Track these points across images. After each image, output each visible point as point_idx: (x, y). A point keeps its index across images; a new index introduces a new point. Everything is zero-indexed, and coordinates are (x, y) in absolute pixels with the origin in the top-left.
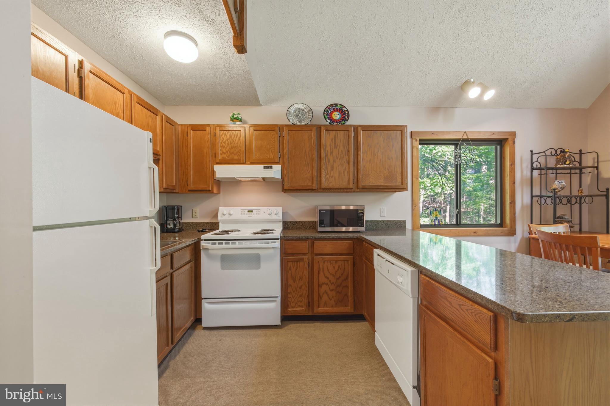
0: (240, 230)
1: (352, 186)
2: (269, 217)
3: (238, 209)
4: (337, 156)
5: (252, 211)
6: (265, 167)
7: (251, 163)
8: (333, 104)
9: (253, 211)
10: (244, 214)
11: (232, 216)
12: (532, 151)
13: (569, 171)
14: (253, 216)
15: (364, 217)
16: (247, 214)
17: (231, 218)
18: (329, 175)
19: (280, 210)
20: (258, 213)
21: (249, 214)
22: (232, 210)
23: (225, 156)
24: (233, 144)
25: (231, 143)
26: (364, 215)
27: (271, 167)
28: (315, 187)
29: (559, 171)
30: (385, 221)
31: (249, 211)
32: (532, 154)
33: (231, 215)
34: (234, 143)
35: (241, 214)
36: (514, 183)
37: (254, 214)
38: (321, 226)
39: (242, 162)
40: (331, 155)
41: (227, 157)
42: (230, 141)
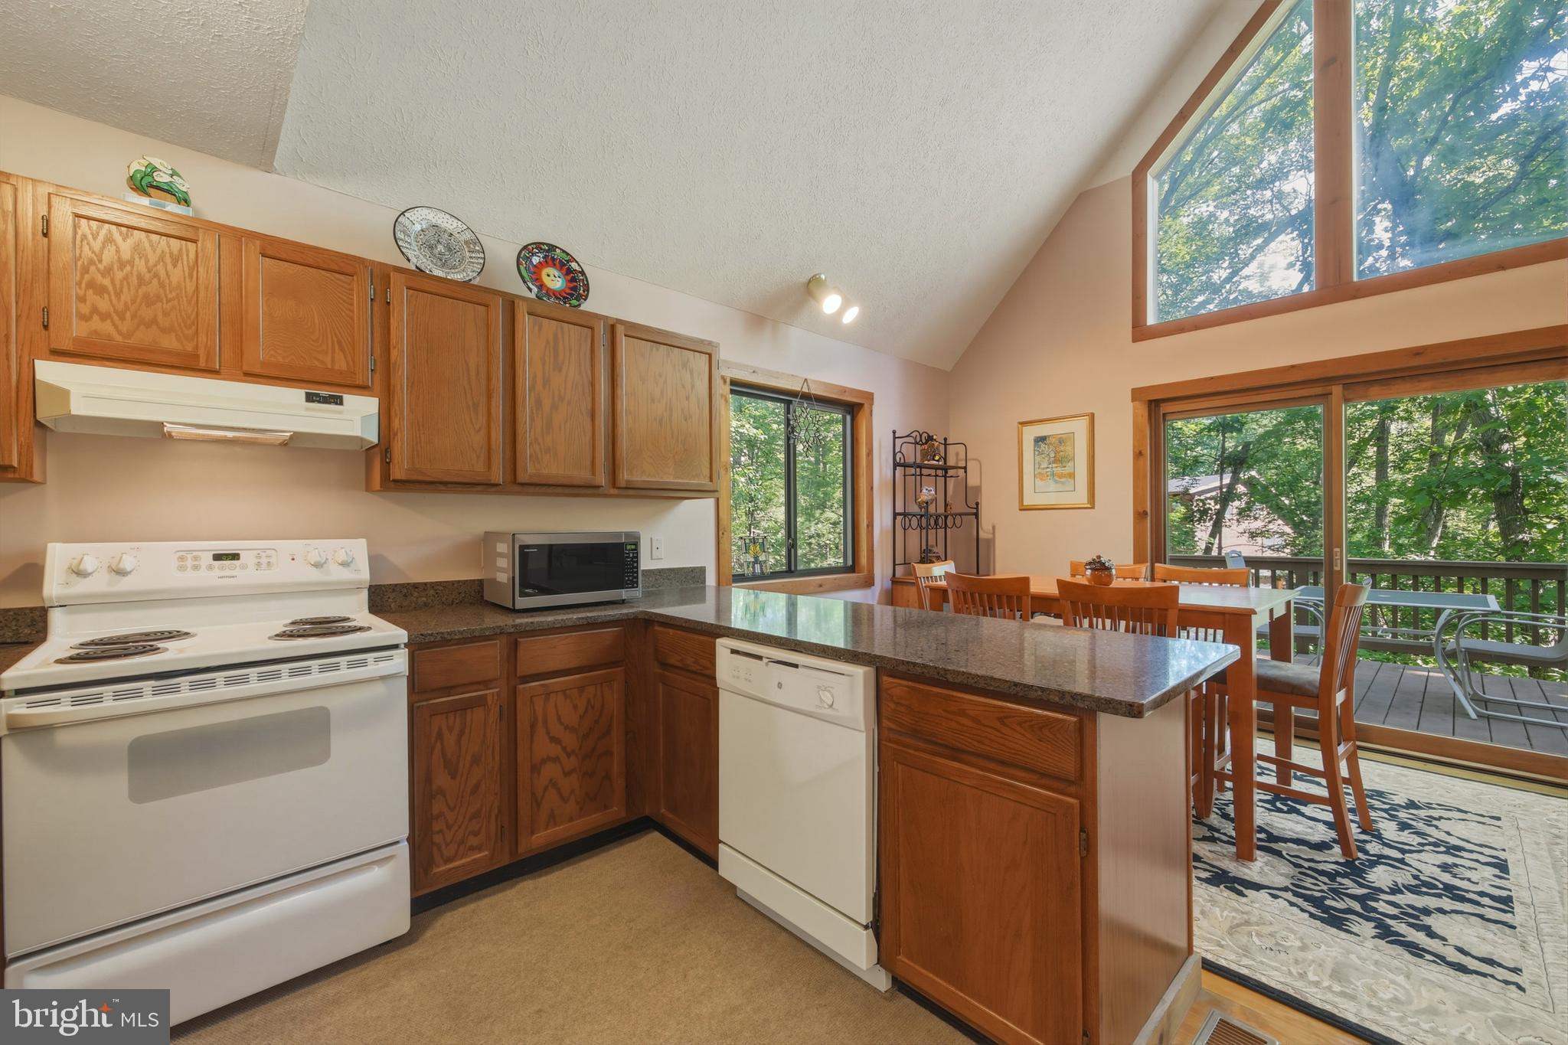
0: (187, 634)
1: (601, 479)
2: (315, 575)
3: (169, 549)
4: (563, 391)
5: (235, 557)
6: (310, 398)
7: (246, 374)
8: (543, 244)
9: (238, 555)
10: (196, 568)
11: (126, 578)
12: (894, 432)
13: (933, 472)
14: (242, 574)
15: (637, 562)
16: (210, 567)
17: (125, 585)
18: (539, 444)
19: (358, 549)
20: (264, 560)
21: (222, 568)
22: (129, 554)
23: (107, 327)
24: (153, 288)
25: (141, 281)
26: (637, 557)
27: (338, 401)
28: (498, 475)
29: (925, 471)
30: (663, 570)
31: (218, 557)
32: (895, 438)
33: (121, 573)
34: (162, 285)
35: (182, 568)
36: (872, 488)
37: (244, 567)
38: (523, 594)
39: (202, 364)
40: (544, 387)
41: (120, 333)
42: (135, 273)
